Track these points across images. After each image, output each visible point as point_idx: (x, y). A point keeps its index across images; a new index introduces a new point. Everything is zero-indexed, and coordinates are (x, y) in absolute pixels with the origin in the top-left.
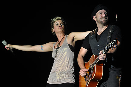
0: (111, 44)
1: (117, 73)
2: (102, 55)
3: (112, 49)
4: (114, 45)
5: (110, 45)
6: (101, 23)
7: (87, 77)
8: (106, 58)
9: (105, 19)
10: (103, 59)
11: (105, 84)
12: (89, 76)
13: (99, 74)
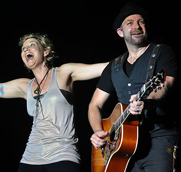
0: (154, 81)
1: (169, 141)
2: (135, 103)
3: (155, 92)
4: (158, 83)
5: (150, 83)
6: (132, 42)
7: (107, 148)
8: (143, 110)
9: (139, 34)
10: (138, 111)
11: (144, 163)
12: (110, 146)
13: (131, 141)
